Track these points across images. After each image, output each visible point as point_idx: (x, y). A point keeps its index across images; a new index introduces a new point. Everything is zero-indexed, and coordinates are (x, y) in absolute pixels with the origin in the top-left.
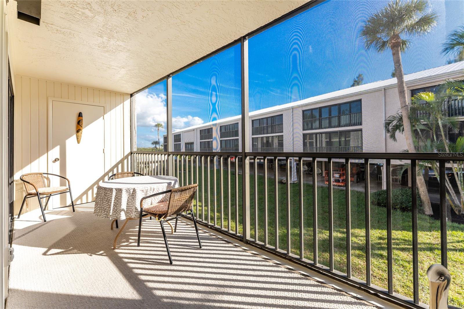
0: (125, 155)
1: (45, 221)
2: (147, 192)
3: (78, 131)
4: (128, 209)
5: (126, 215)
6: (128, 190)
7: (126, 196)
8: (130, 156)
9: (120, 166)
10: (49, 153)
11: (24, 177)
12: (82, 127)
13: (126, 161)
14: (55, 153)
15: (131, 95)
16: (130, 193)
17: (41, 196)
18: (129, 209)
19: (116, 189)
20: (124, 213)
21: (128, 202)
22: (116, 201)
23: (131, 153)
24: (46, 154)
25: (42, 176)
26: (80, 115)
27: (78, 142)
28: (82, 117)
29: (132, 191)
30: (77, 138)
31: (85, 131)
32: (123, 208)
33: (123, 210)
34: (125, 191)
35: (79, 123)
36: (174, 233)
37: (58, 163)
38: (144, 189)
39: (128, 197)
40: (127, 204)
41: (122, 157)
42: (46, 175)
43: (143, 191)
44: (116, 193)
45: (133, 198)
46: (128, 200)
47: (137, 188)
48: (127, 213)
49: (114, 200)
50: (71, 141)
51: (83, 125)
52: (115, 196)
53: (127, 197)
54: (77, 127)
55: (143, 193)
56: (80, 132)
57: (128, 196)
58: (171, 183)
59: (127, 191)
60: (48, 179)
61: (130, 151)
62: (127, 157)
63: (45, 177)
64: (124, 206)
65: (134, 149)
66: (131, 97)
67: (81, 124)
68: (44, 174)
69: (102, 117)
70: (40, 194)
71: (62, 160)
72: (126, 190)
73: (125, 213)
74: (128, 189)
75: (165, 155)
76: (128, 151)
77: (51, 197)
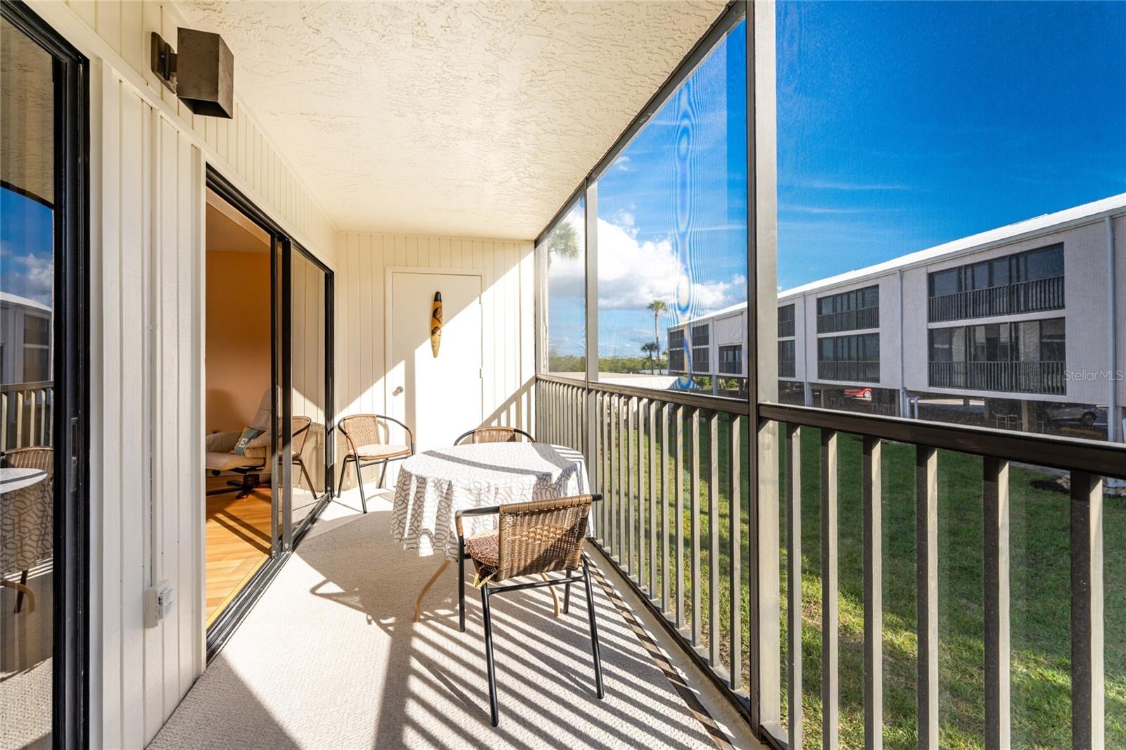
0: (523, 384)
1: (365, 512)
2: (479, 494)
3: (433, 332)
4: (439, 532)
5: (434, 544)
6: (438, 484)
7: (435, 497)
8: (534, 386)
9: (513, 407)
10: (387, 375)
11: (347, 421)
12: (440, 322)
13: (524, 397)
14: (396, 375)
15: (537, 243)
16: (442, 492)
17: (362, 463)
18: (443, 533)
19: (417, 476)
20: (428, 539)
21: (440, 513)
22: (416, 507)
23: (537, 379)
24: (383, 378)
25: (375, 421)
26: (437, 297)
27: (435, 356)
28: (441, 301)
29: (445, 487)
30: (433, 347)
31: (446, 330)
32: (425, 527)
33: (426, 532)
34: (433, 484)
35: (436, 313)
36: (561, 616)
37: (402, 395)
38: (472, 487)
39: (440, 502)
40: (437, 518)
41: (518, 387)
42: (382, 420)
43: (469, 490)
44: (417, 487)
45: (449, 506)
46: (439, 510)
47: (457, 480)
48: (436, 540)
49: (414, 505)
50: (423, 352)
51: (444, 319)
52: (416, 495)
53: (437, 501)
54: (432, 323)
55: (470, 496)
56: (438, 332)
57: (440, 498)
58: (549, 475)
59: (436, 485)
60: (385, 426)
61: (534, 374)
62: (526, 388)
63: (380, 422)
64: (429, 522)
65: (542, 369)
66: (535, 247)
67: (438, 316)
68: (378, 416)
69: (478, 298)
70: (359, 457)
71: (409, 390)
72: (434, 482)
73: (431, 538)
74: (439, 481)
75: (583, 391)
76: (529, 374)
77: (389, 463)
